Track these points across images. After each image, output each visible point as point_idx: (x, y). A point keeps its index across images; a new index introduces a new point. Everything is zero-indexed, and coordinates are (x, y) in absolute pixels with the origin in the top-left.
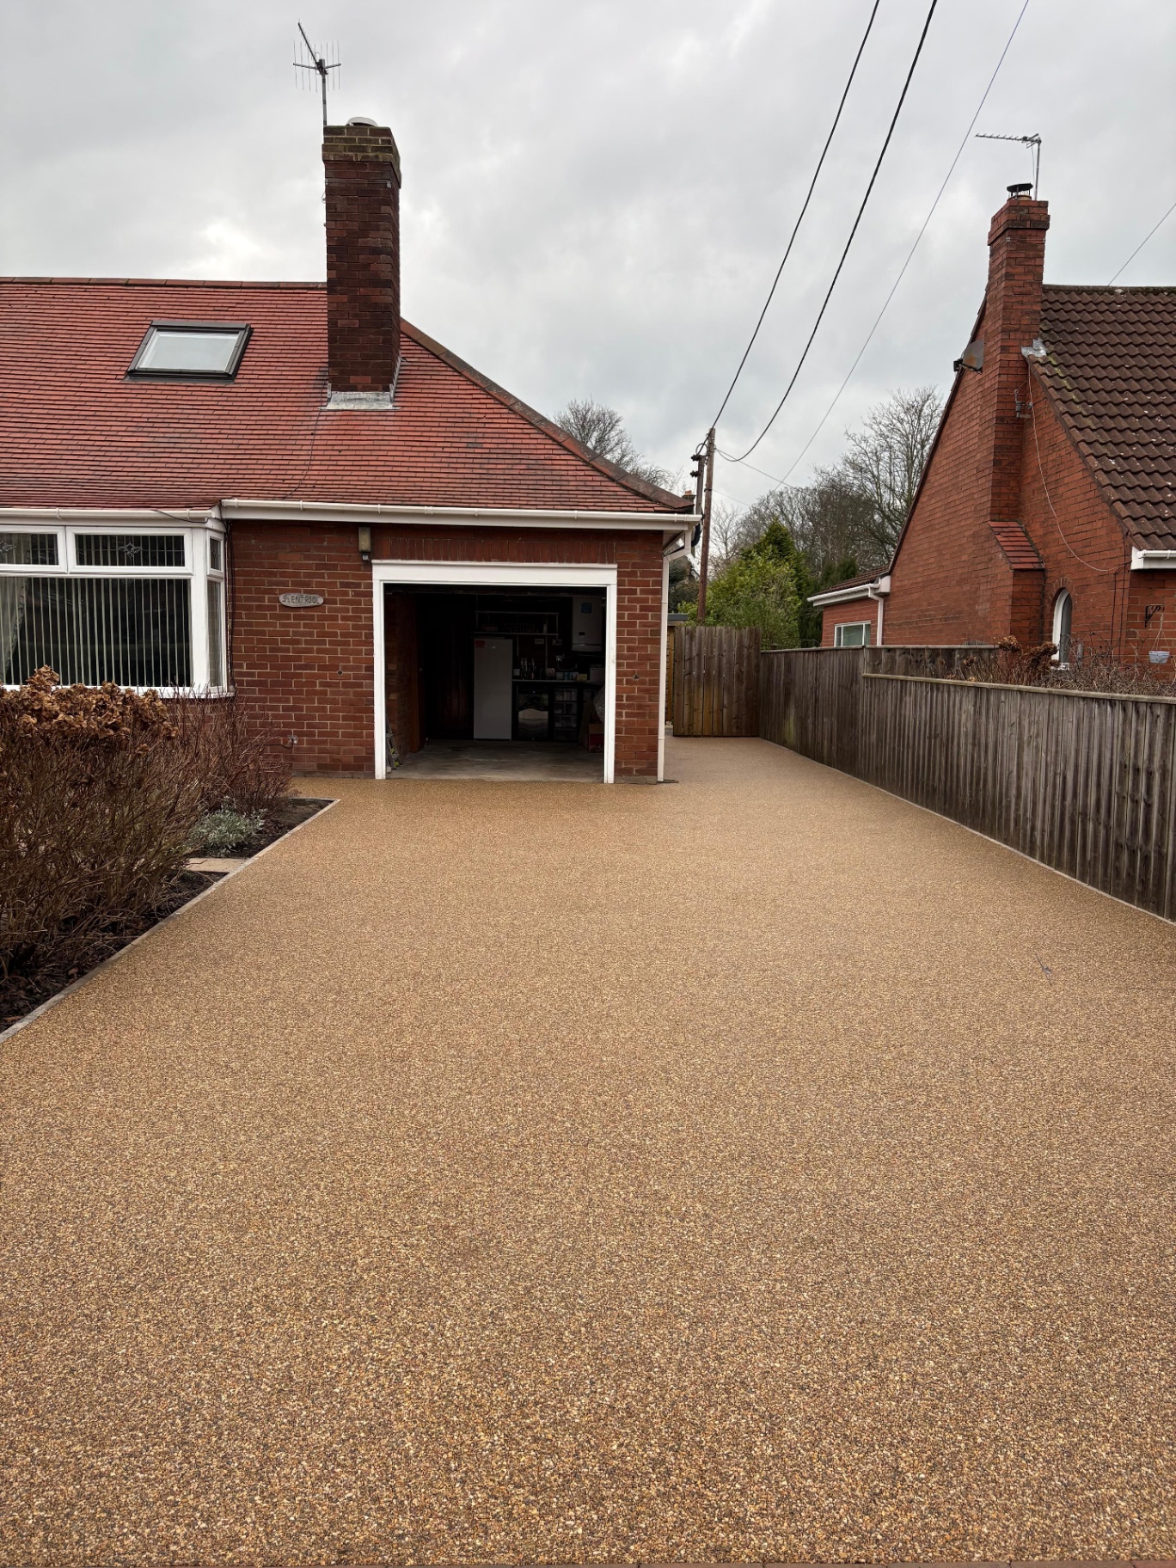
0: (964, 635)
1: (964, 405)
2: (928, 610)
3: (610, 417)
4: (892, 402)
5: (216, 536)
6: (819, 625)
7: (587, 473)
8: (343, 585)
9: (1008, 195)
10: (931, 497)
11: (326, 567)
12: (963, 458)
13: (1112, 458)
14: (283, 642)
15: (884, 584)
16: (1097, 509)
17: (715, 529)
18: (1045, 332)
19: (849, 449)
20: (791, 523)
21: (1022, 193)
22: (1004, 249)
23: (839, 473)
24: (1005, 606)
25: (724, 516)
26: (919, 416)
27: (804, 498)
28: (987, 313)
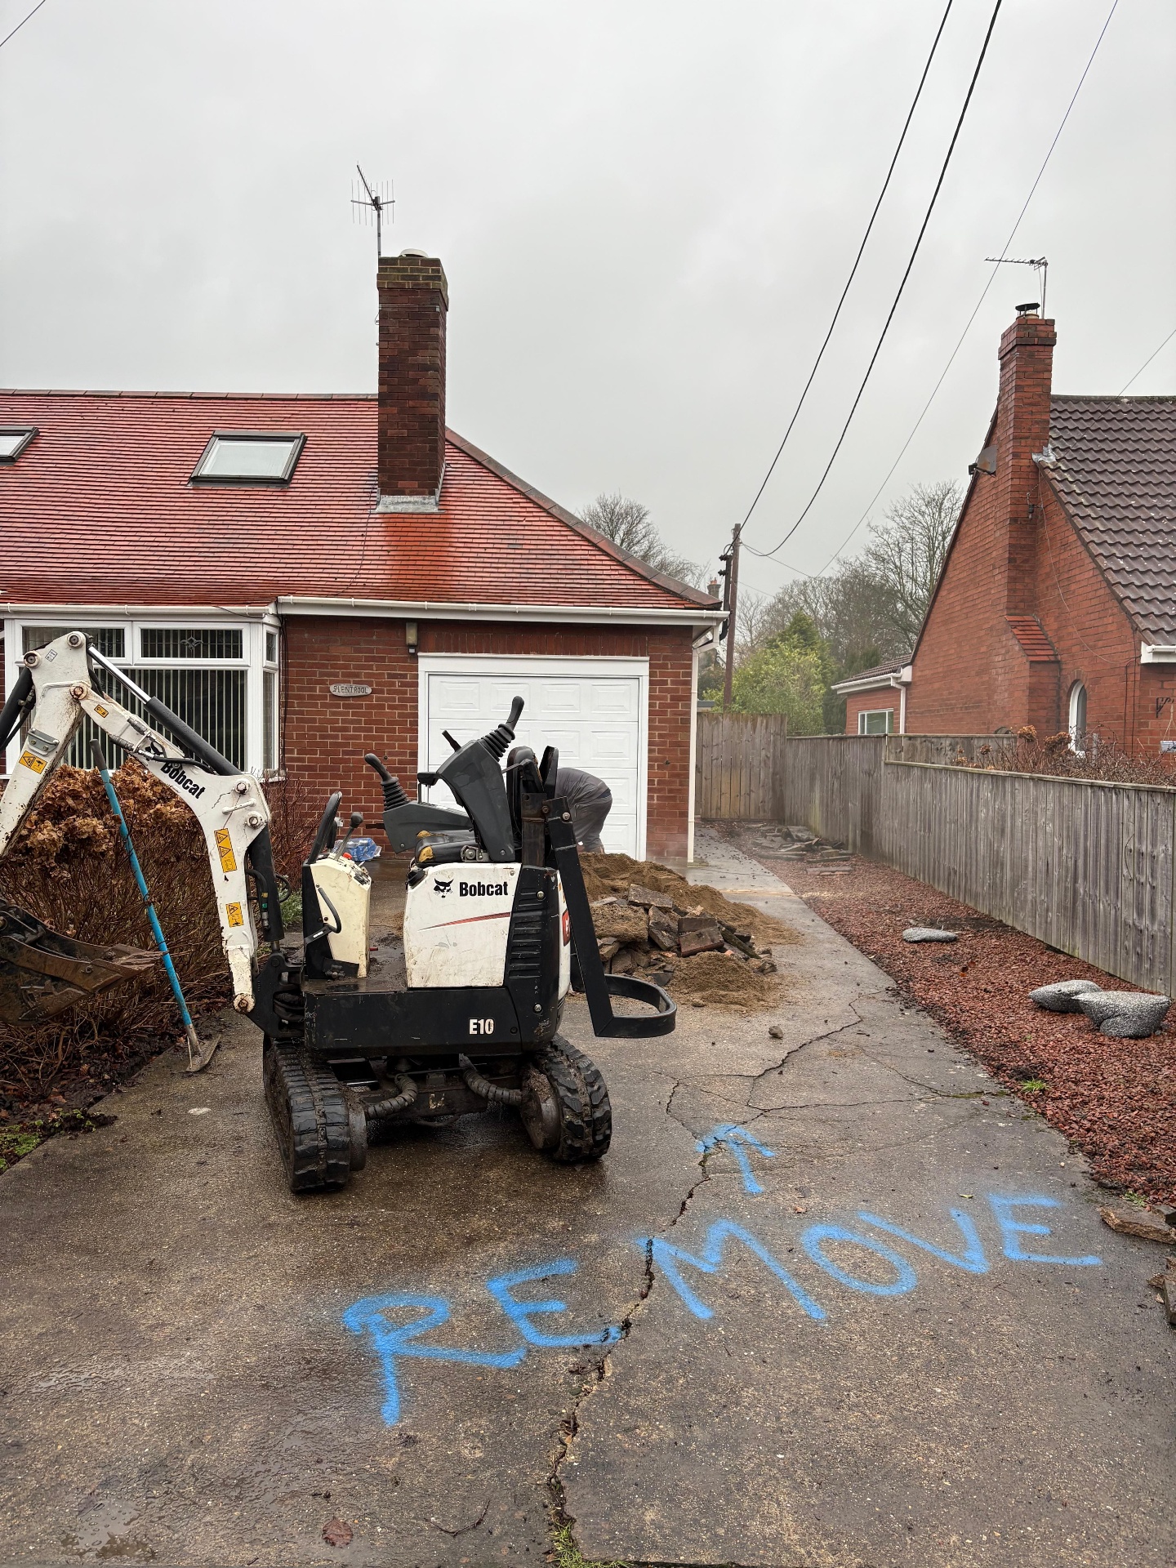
0: (984, 724)
1: (980, 505)
2: (948, 699)
3: (638, 511)
4: (914, 496)
5: (272, 630)
6: (843, 711)
7: (621, 572)
8: (391, 676)
9: (1016, 313)
10: (950, 591)
11: (373, 659)
12: (980, 555)
13: (1121, 558)
14: (333, 729)
15: (906, 674)
16: (1107, 605)
17: (740, 617)
18: (1054, 439)
19: (871, 540)
20: (814, 612)
21: (1029, 312)
22: (1014, 363)
23: (861, 564)
24: (1022, 697)
25: (748, 604)
26: (940, 509)
27: (827, 588)
28: (999, 421)
